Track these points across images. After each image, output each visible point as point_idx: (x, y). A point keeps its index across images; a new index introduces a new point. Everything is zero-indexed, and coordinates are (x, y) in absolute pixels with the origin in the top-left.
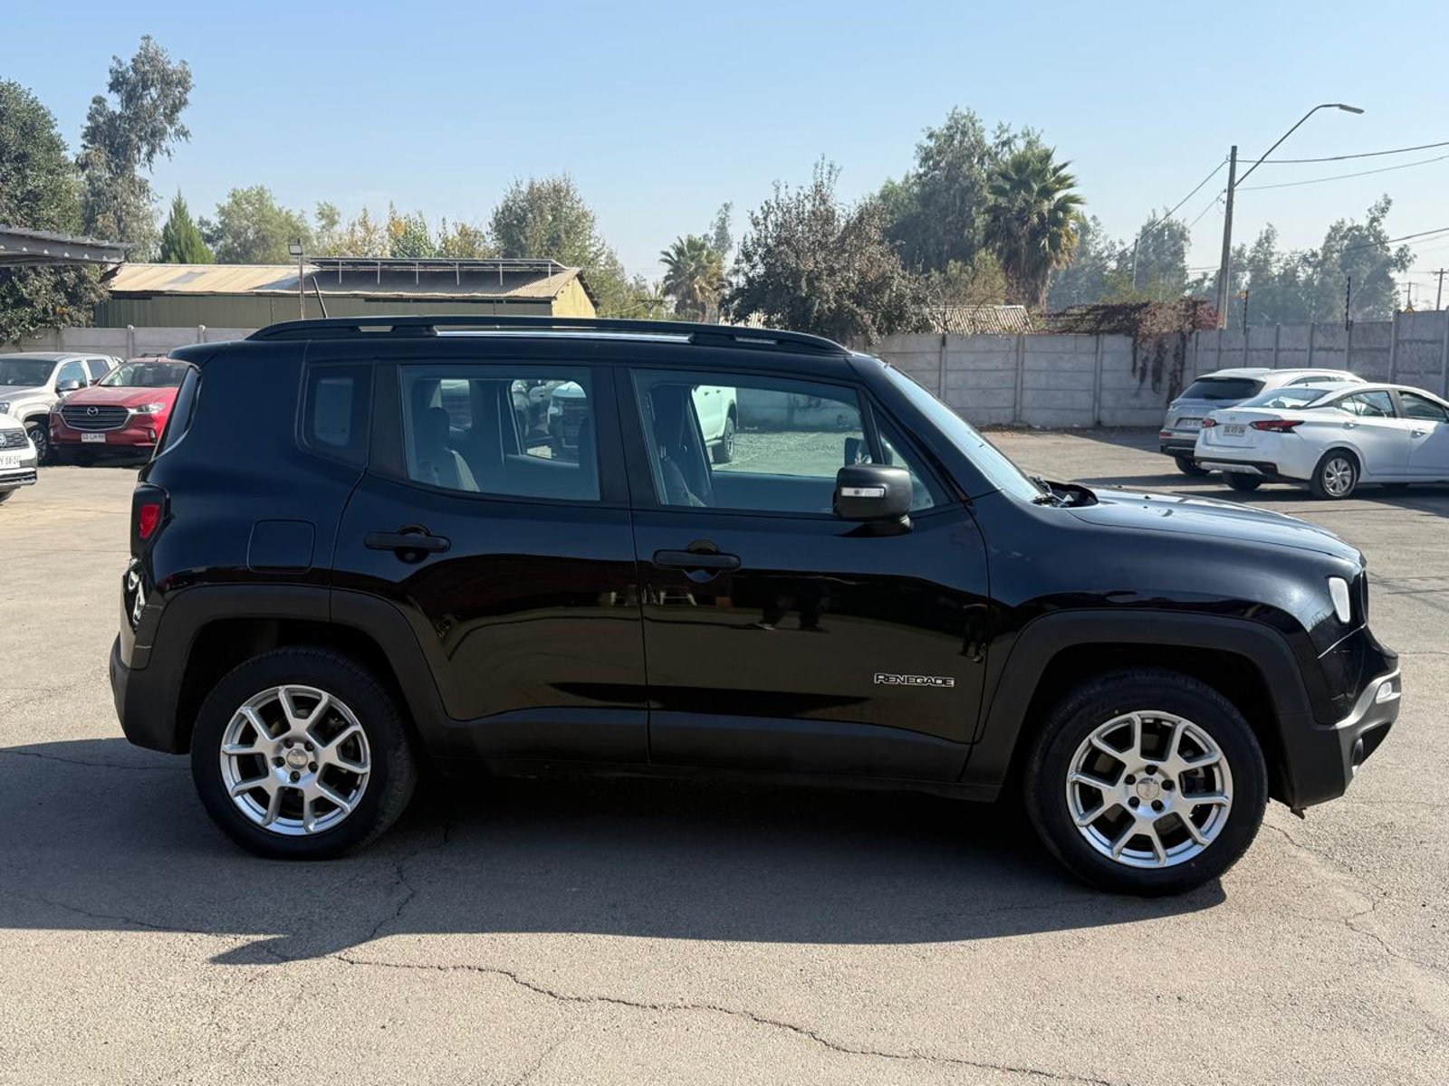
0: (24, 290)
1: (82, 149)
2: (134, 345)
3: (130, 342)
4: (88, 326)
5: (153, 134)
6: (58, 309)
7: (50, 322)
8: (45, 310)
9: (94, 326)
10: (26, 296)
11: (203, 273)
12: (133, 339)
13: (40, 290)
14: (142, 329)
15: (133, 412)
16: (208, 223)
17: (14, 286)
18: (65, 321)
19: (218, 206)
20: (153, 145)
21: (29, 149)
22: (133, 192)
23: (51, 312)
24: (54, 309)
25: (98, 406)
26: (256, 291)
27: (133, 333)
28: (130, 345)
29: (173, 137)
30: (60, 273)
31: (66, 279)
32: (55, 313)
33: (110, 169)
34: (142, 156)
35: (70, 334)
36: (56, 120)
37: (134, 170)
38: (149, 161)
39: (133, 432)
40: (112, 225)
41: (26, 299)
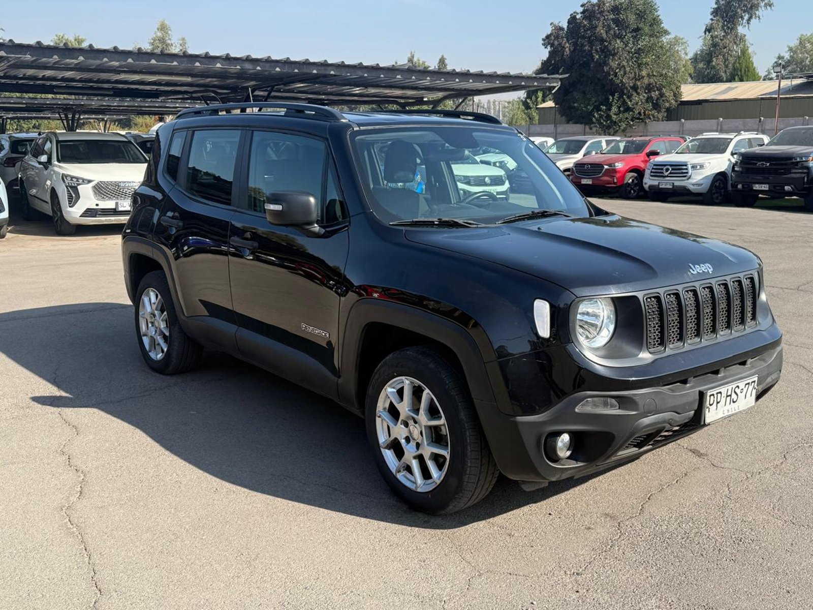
0: (629, 103)
1: (711, 21)
2: (683, 130)
3: (681, 128)
4: (663, 121)
5: (751, 8)
6: (646, 112)
7: (641, 119)
8: (640, 113)
9: (666, 121)
10: (630, 106)
11: (736, 87)
12: (683, 127)
13: (638, 103)
14: (688, 121)
15: (606, 167)
16: (783, 58)
17: (624, 100)
18: (650, 119)
19: (789, 47)
20: (751, 14)
21: (641, 25)
22: (735, 43)
23: (643, 114)
24: (644, 113)
25: (590, 164)
26: (761, 97)
27: (683, 124)
28: (681, 131)
29: (763, 8)
30: (651, 92)
31: (653, 96)
32: (645, 115)
33: (724, 30)
34: (744, 21)
35: (653, 126)
36: (659, 7)
37: (737, 29)
38: (748, 23)
39: (606, 178)
40: (721, 63)
41: (630, 108)
